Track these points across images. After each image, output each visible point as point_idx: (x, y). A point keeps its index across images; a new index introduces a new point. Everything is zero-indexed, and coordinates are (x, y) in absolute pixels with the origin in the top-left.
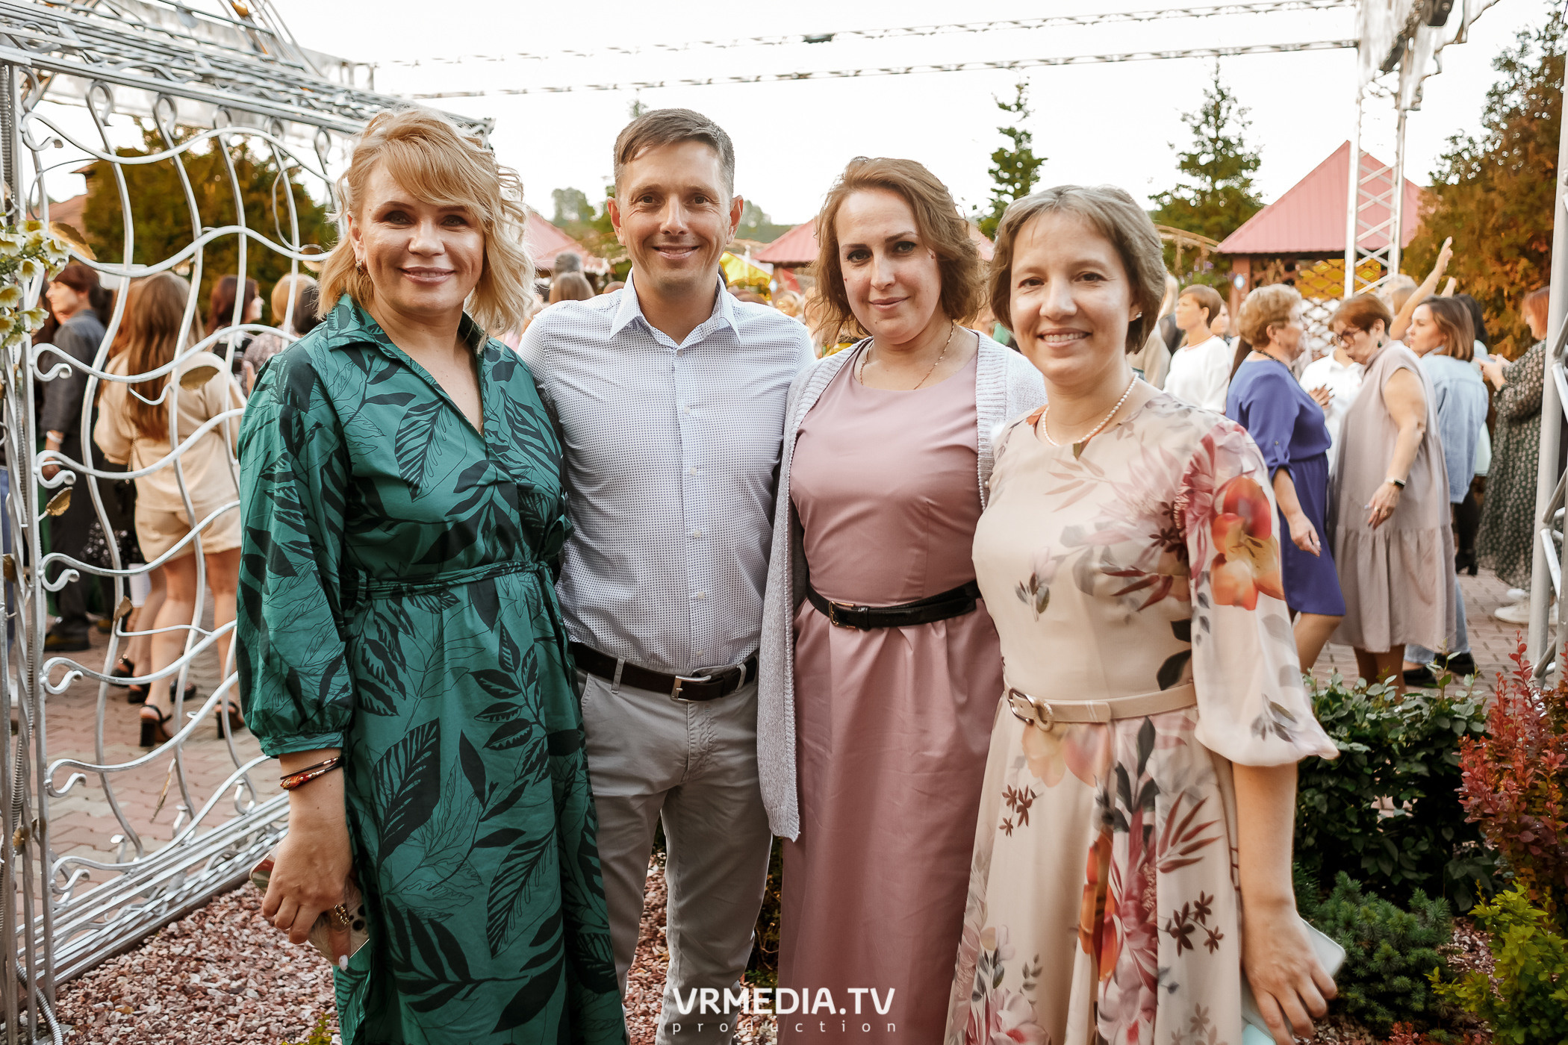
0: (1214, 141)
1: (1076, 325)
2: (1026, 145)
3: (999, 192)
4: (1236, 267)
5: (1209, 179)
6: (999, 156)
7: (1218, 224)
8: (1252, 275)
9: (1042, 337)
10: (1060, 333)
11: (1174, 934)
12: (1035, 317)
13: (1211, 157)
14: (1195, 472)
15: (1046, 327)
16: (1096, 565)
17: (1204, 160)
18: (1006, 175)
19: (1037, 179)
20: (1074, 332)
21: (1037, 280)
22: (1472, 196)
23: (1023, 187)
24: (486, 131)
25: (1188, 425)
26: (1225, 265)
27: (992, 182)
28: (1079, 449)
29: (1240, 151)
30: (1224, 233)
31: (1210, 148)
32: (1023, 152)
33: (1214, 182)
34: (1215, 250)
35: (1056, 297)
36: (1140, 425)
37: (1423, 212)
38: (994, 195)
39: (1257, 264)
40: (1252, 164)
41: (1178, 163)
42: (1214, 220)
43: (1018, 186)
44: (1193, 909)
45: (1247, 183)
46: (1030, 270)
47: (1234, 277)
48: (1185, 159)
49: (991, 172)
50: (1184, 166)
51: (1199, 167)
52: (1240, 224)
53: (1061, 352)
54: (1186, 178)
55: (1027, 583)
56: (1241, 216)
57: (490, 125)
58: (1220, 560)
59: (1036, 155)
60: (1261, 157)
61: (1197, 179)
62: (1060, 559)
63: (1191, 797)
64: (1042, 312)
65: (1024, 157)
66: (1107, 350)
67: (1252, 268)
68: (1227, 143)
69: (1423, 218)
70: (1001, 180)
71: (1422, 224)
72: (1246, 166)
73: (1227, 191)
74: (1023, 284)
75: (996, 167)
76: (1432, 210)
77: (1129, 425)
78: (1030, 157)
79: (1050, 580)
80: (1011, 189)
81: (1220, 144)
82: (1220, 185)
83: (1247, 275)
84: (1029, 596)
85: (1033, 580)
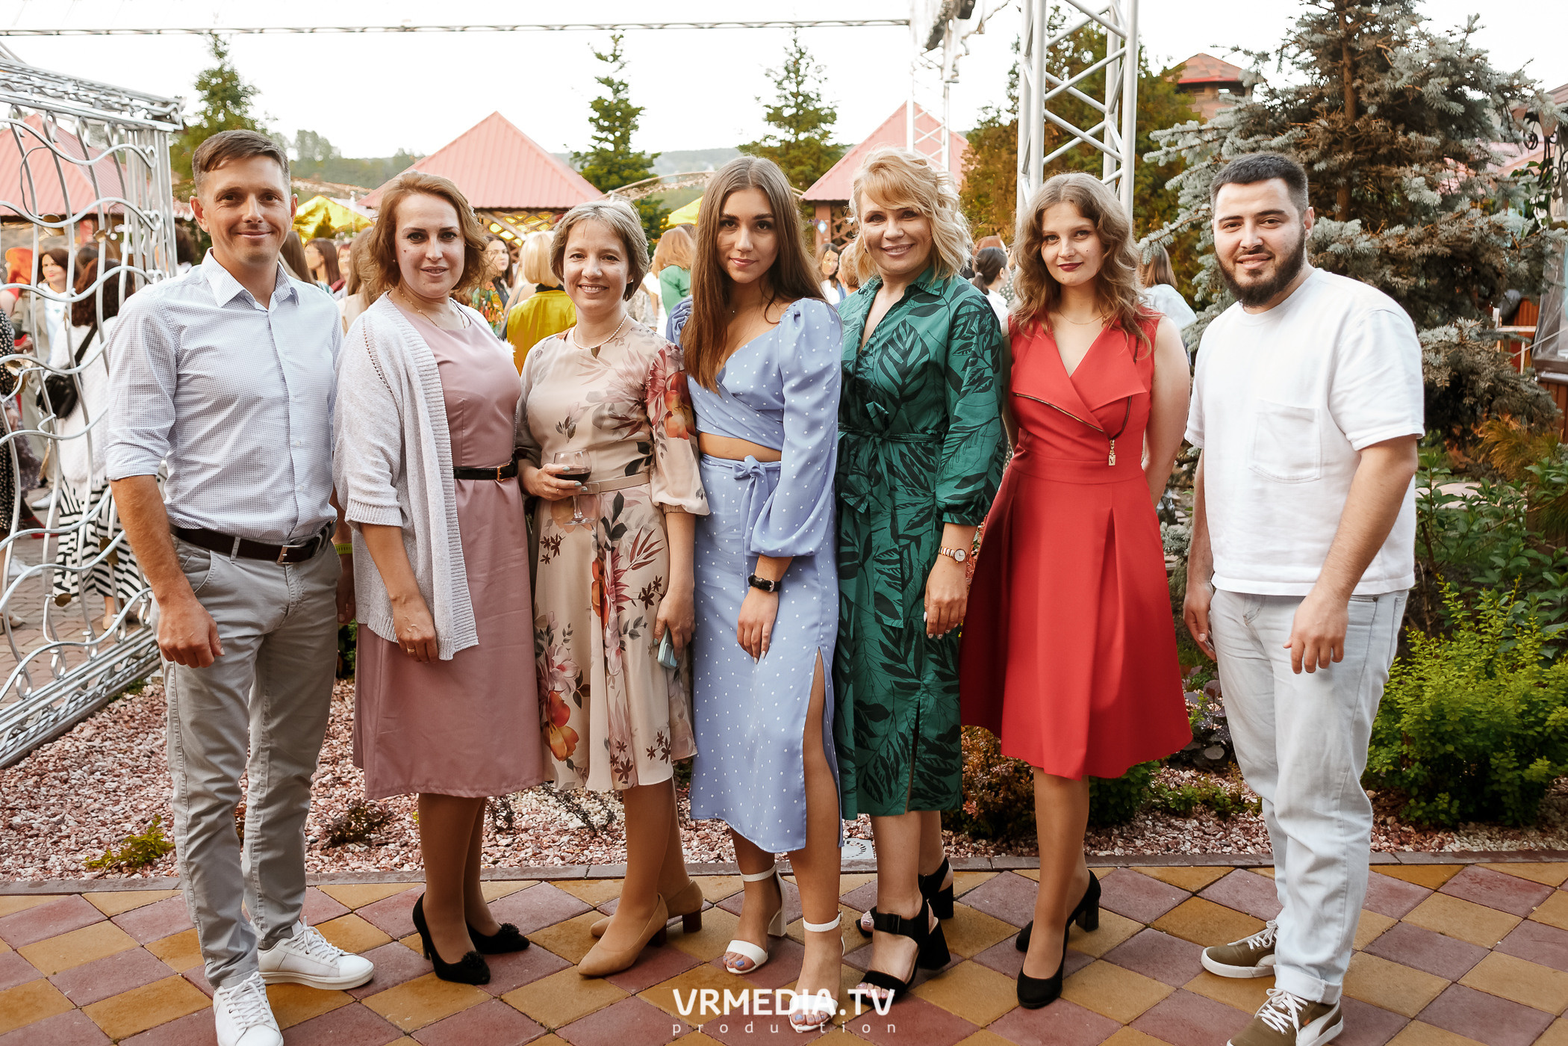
0: (795, 95)
1: (601, 283)
2: (622, 95)
3: (600, 140)
4: (819, 213)
5: (792, 131)
6: (598, 105)
7: (802, 172)
8: (833, 221)
9: (580, 286)
10: (592, 286)
11: (643, 599)
12: (579, 275)
13: (794, 110)
14: (656, 369)
15: (584, 281)
16: (606, 413)
17: (787, 112)
18: (606, 124)
19: (636, 127)
20: (599, 286)
21: (581, 255)
22: (1000, 157)
23: (622, 135)
24: (179, 109)
25: (652, 342)
26: (810, 210)
27: (592, 129)
28: (596, 351)
29: (818, 105)
30: (809, 182)
31: (792, 102)
32: (621, 101)
33: (797, 134)
34: (801, 197)
35: (590, 267)
36: (627, 340)
37: (965, 169)
38: (595, 143)
39: (837, 212)
40: (829, 118)
41: (765, 116)
42: (798, 168)
43: (618, 134)
44: (653, 585)
45: (825, 135)
46: (578, 250)
47: (818, 222)
48: (771, 111)
49: (591, 120)
50: (770, 118)
51: (783, 119)
52: (822, 174)
53: (591, 297)
54: (772, 129)
55: (563, 422)
56: (822, 166)
57: (182, 103)
58: (669, 415)
59: (634, 104)
60: (836, 110)
61: (782, 131)
62: (586, 409)
63: (646, 530)
64: (583, 273)
65: (622, 106)
66: (615, 298)
67: (833, 215)
68: (807, 98)
69: (966, 173)
70: (602, 129)
71: (965, 178)
72: (824, 119)
73: (808, 142)
74: (572, 256)
75: (596, 115)
76: (972, 168)
77: (622, 339)
78: (628, 106)
79: (577, 420)
80: (611, 137)
81: (800, 99)
82: (802, 136)
83: (828, 221)
84: (564, 429)
85: (567, 420)
